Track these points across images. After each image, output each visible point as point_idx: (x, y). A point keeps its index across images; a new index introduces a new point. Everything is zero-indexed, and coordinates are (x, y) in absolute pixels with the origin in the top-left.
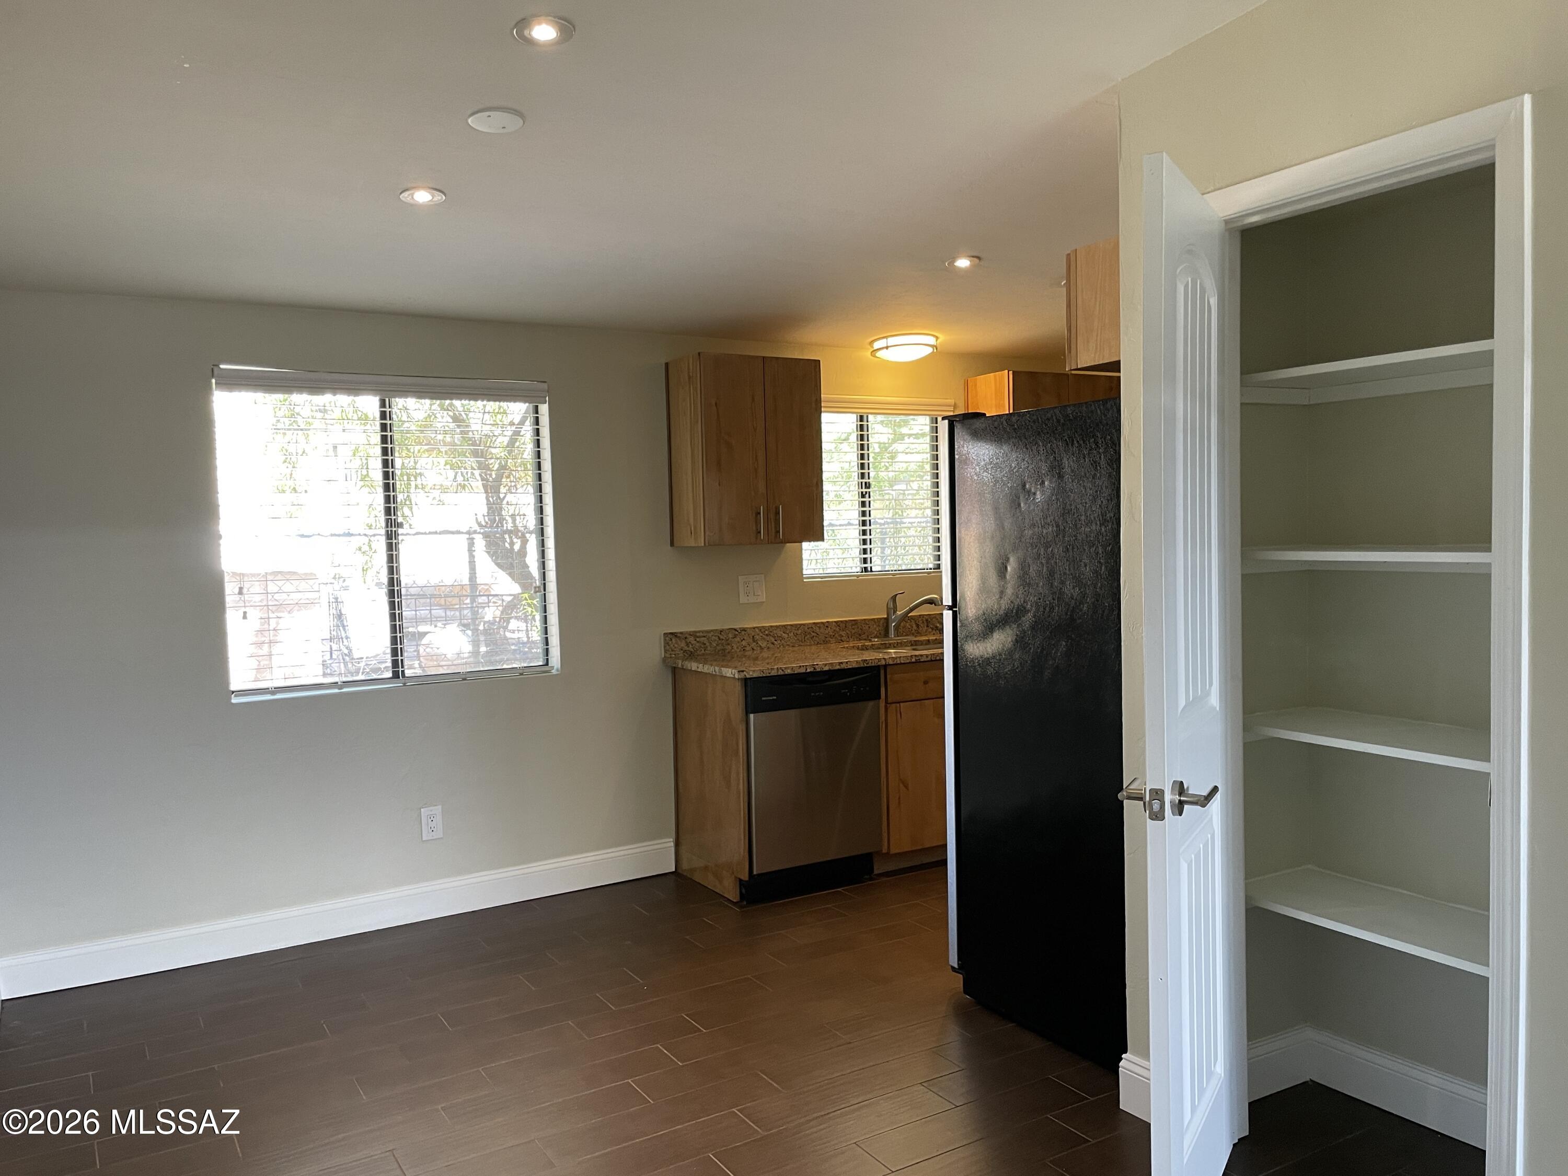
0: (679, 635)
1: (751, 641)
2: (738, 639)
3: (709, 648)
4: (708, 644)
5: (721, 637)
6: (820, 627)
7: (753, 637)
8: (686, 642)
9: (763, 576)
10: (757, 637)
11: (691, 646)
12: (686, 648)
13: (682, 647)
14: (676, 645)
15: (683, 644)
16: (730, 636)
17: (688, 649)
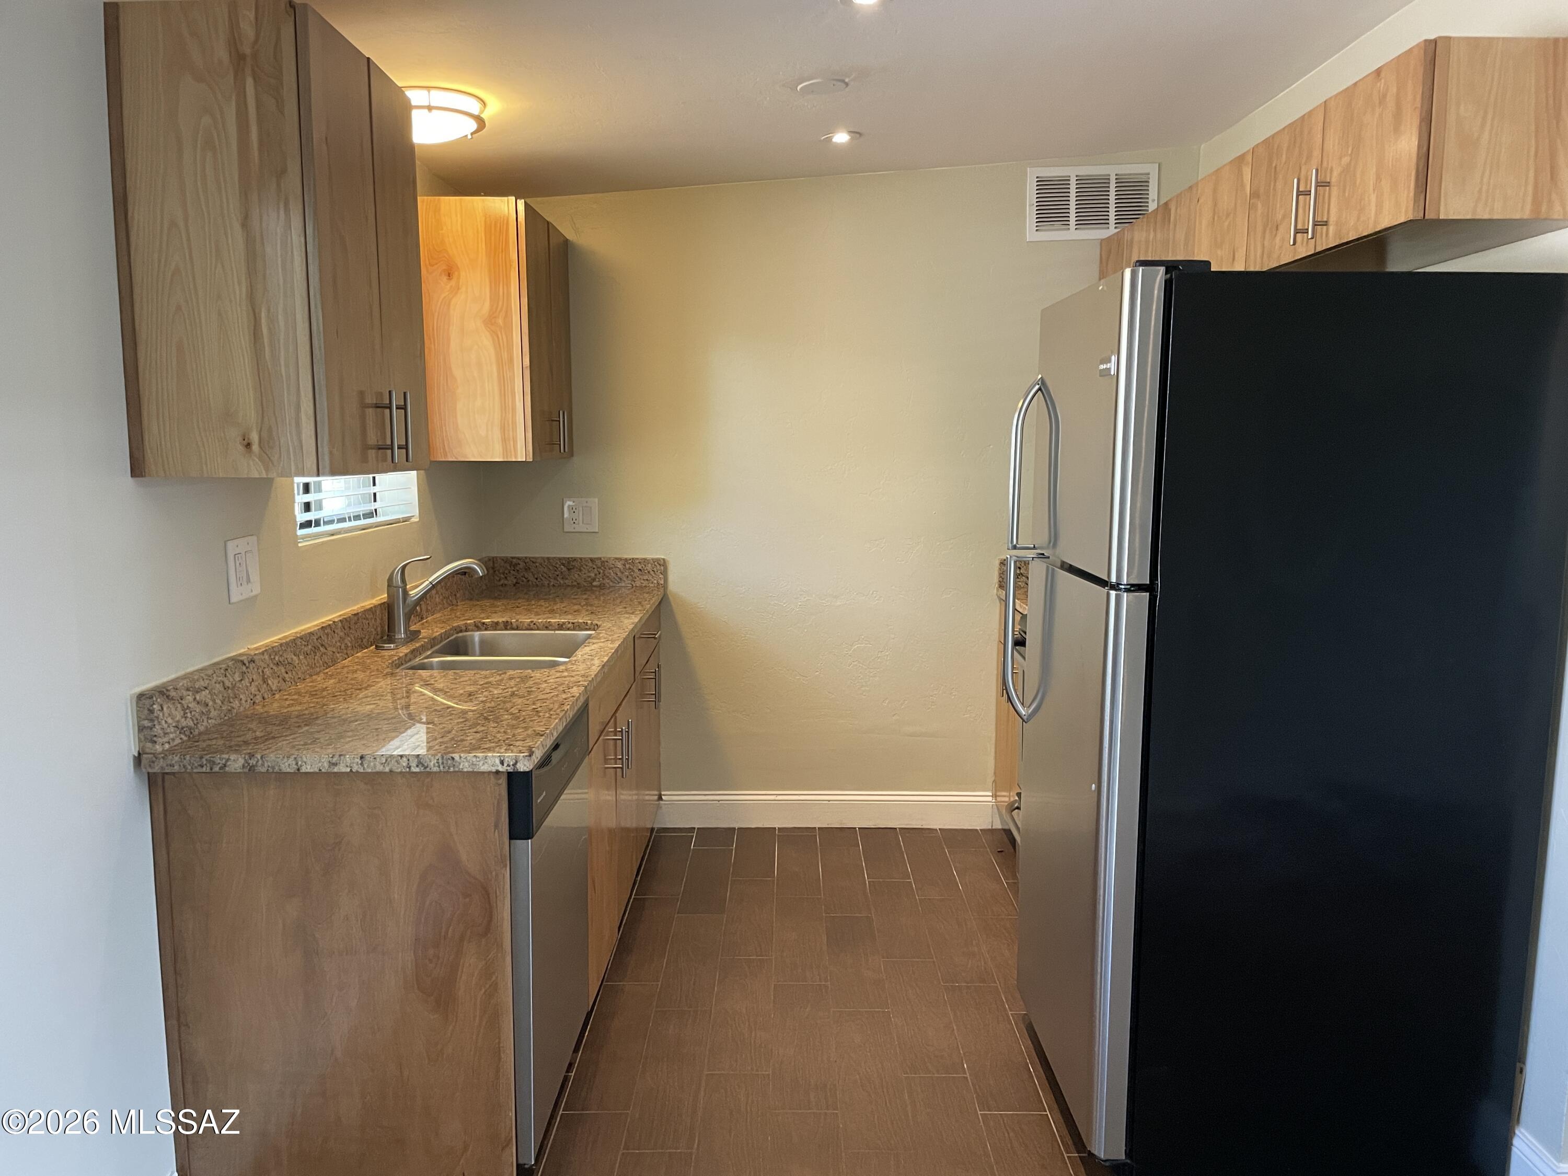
0: (173, 694)
1: (260, 681)
2: (246, 682)
3: (214, 713)
4: (211, 703)
5: (227, 684)
6: (327, 635)
7: (263, 672)
8: (182, 706)
9: (255, 538)
10: (268, 672)
11: (189, 715)
12: (184, 723)
13: (178, 722)
14: (170, 721)
15: (178, 715)
16: (237, 677)
17: (184, 724)
